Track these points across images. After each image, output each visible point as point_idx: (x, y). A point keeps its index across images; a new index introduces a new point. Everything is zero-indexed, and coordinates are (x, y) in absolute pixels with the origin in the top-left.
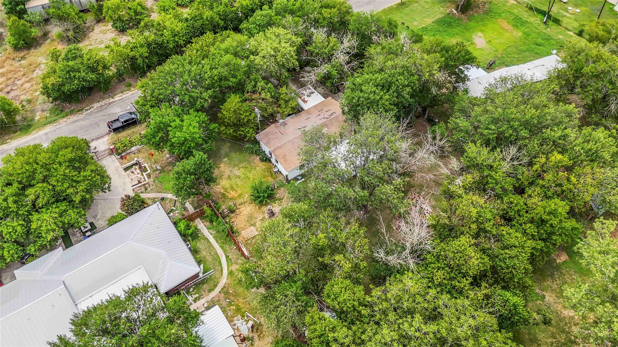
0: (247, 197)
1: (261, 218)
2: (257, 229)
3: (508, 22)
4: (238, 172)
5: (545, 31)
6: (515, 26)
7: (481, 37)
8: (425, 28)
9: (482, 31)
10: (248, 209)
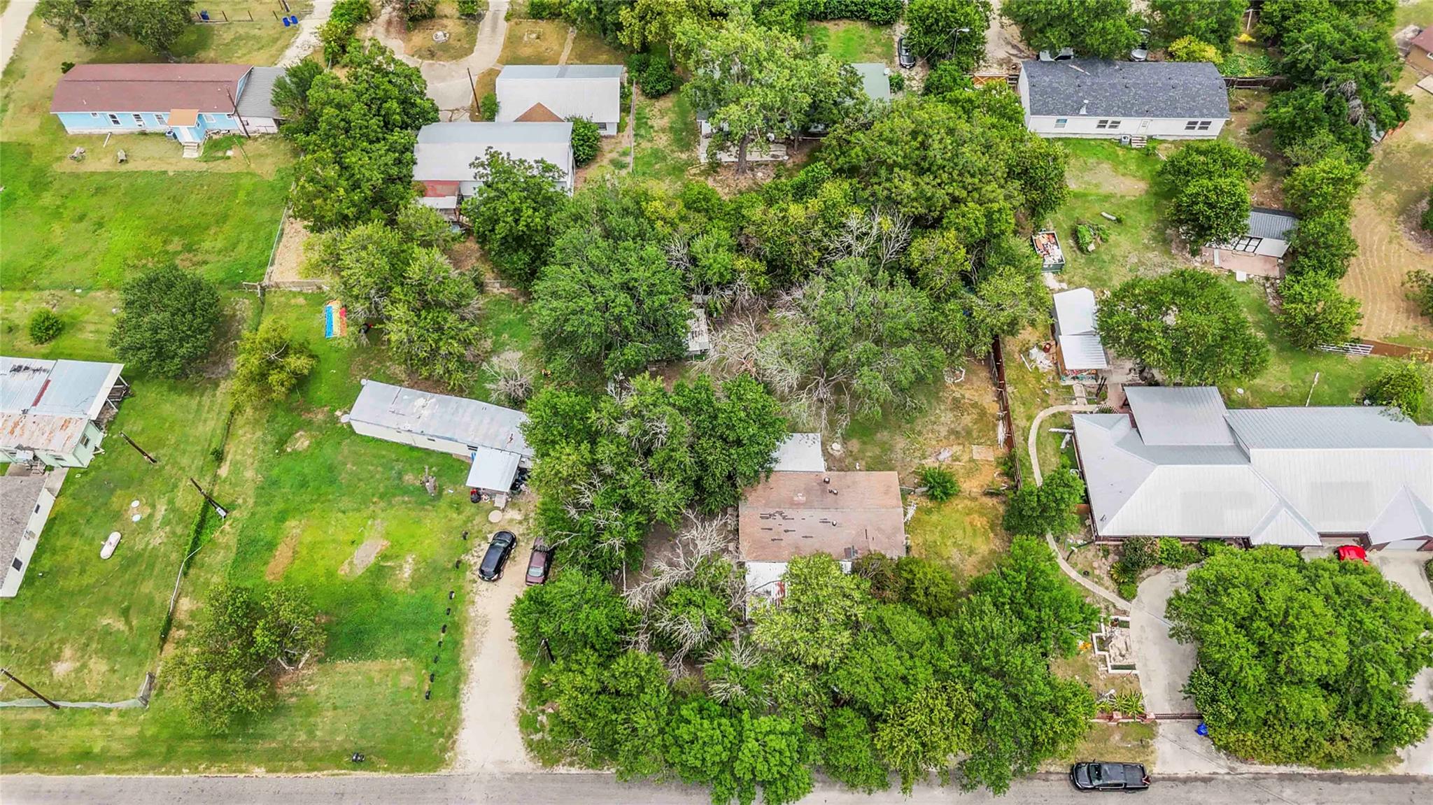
0: (959, 504)
1: (958, 463)
2: (971, 452)
3: (266, 563)
4: (954, 555)
5: (251, 501)
6: (271, 546)
7: (351, 563)
8: (409, 652)
9: (330, 574)
10: (970, 486)
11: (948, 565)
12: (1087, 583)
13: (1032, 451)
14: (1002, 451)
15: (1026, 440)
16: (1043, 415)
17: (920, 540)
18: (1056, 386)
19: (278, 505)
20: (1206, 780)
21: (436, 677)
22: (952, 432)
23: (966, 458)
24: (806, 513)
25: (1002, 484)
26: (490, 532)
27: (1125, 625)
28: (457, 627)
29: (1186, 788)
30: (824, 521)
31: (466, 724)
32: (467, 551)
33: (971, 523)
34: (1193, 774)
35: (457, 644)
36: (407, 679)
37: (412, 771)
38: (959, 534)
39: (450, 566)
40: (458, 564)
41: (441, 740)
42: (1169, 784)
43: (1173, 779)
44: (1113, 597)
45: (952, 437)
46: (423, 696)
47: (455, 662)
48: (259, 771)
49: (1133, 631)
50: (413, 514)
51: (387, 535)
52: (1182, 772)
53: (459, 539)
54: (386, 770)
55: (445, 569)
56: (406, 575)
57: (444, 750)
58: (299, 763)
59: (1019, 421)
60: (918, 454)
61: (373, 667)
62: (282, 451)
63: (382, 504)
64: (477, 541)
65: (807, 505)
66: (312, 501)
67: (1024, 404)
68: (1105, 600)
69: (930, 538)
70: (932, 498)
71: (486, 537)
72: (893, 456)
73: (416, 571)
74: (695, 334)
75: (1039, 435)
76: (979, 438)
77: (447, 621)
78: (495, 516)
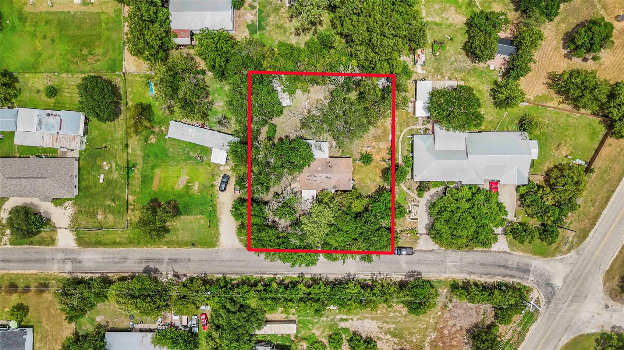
0: (373, 164)
1: (374, 149)
2: (379, 145)
3: (152, 184)
4: (368, 182)
5: (142, 162)
6: (152, 178)
7: (178, 184)
8: (201, 213)
9: (173, 188)
10: (376, 158)
11: (366, 185)
12: (409, 192)
13: (400, 144)
14: (390, 144)
15: (398, 140)
16: (406, 130)
17: (358, 177)
18: (412, 117)
19: (151, 164)
20: (431, 251)
21: (211, 221)
22: (374, 137)
23: (377, 147)
24: (321, 175)
25: (388, 157)
26: (221, 174)
27: (418, 206)
28: (215, 205)
29: (424, 253)
30: (327, 177)
31: (221, 234)
32: (214, 181)
33: (376, 171)
34: (427, 250)
35: (215, 210)
36: (202, 222)
37: (208, 248)
38: (371, 175)
39: (210, 185)
40: (212, 185)
41: (215, 239)
43: (422, 251)
44: (416, 196)
45: (374, 139)
46: (208, 227)
47: (215, 216)
48: (165, 247)
49: (419, 208)
50: (195, 167)
51: (188, 175)
52: (424, 249)
53: (211, 176)
54: (201, 247)
55: (208, 187)
56: (196, 188)
57: (216, 242)
58: (176, 245)
59: (397, 133)
60: (361, 145)
61: (191, 218)
62: (147, 143)
63: (184, 163)
64: (217, 177)
65: (321, 172)
66: (161, 162)
67: (400, 125)
68: (413, 197)
69: (362, 176)
70: (364, 162)
71: (220, 176)
72: (353, 146)
73: (199, 187)
74: (285, 99)
75: (403, 138)
76: (382, 139)
77: (211, 203)
78: (221, 168)
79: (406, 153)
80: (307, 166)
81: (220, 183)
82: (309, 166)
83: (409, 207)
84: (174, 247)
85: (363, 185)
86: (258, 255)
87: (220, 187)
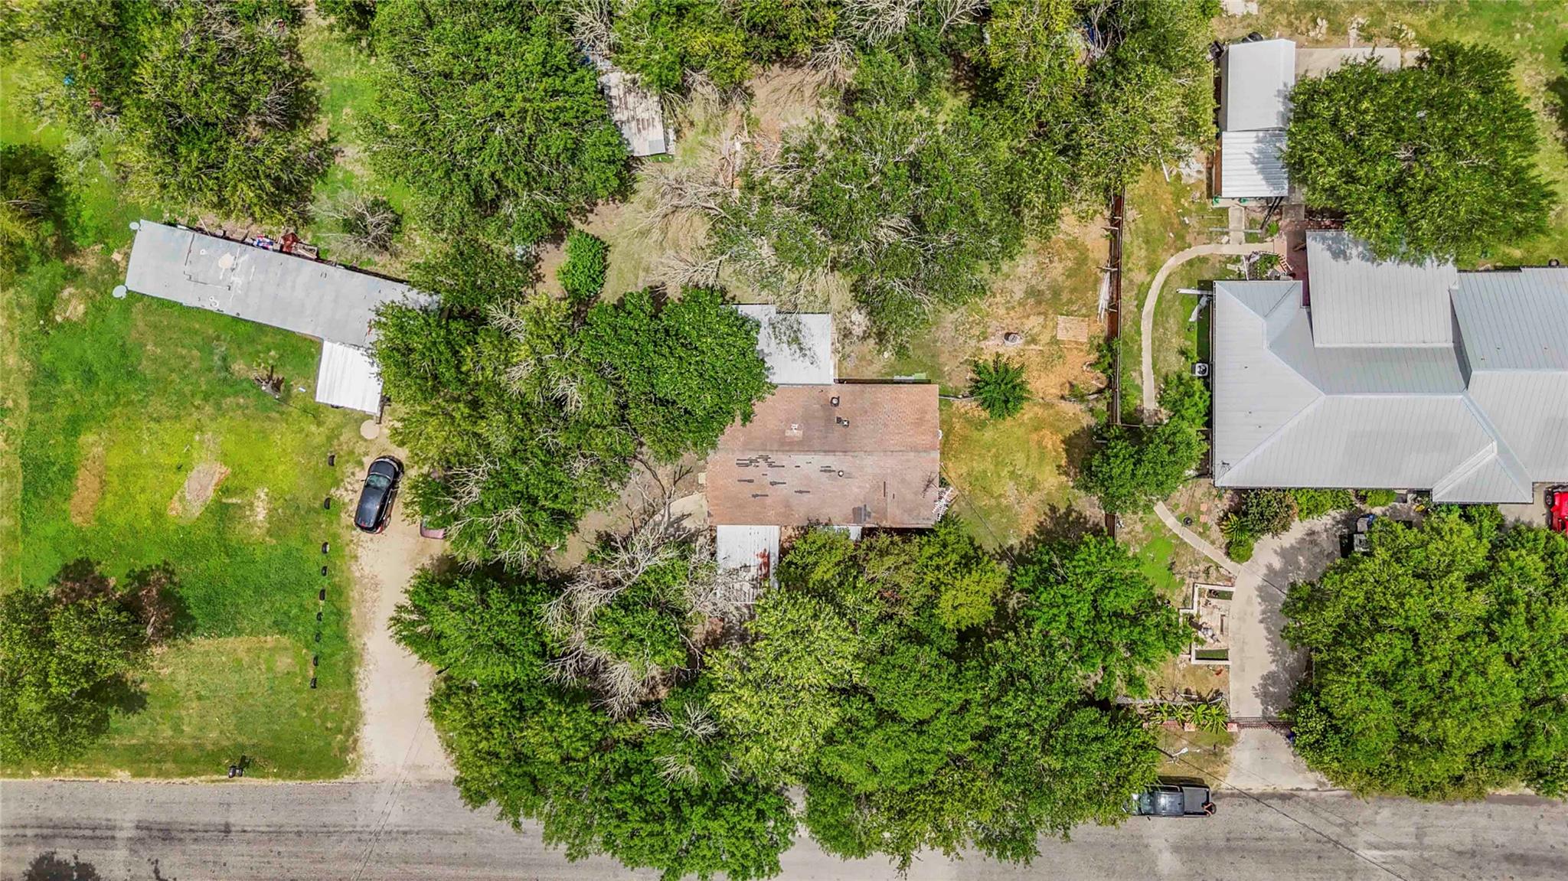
0: (1028, 412)
1: (1033, 346)
2: (1055, 327)
3: (68, 498)
4: (1008, 490)
5: (25, 403)
6: (68, 473)
7: (182, 499)
8: (280, 627)
9: (158, 515)
10: (1043, 384)
11: (999, 504)
12: (1188, 536)
13: (1146, 326)
14: (1102, 325)
15: (1140, 306)
16: (1173, 262)
17: (964, 470)
18: (1203, 208)
19: (62, 412)
20: (1284, 797)
21: (321, 661)
22: (1033, 292)
23: (1045, 338)
24: (800, 459)
25: (1095, 380)
26: (366, 454)
27: (1228, 596)
28: (339, 591)
29: (1256, 807)
30: (827, 470)
31: (369, 718)
32: (337, 483)
33: (1039, 443)
34: (1270, 790)
35: (340, 614)
36: (284, 663)
37: (308, 777)
38: (1020, 458)
39: (317, 505)
40: (327, 504)
41: (340, 737)
42: (1236, 801)
43: (1244, 796)
44: (1218, 555)
45: (1031, 301)
46: (308, 684)
47: (341, 637)
48: (123, 775)
49: (1234, 606)
50: (255, 426)
51: (224, 457)
52: (1257, 787)
53: (323, 464)
54: (277, 776)
55: (310, 510)
56: (260, 517)
57: (344, 750)
58: (168, 766)
59: (1135, 272)
60: (976, 331)
61: (238, 645)
62: (50, 321)
63: (209, 409)
64: (349, 468)
65: (803, 446)
66: (108, 404)
67: (1147, 242)
68: (1207, 559)
69: (978, 466)
70: (988, 404)
71: (360, 464)
72: (940, 334)
73: (272, 512)
74: (642, 125)
75: (1161, 298)
76: (1070, 302)
77: (324, 583)
78: (369, 430)
79: (1175, 363)
80: (738, 419)
81: (357, 497)
82: (747, 417)
83: (1187, 602)
84: (160, 774)
85: (985, 502)
86: (517, 825)
87: (361, 512)
